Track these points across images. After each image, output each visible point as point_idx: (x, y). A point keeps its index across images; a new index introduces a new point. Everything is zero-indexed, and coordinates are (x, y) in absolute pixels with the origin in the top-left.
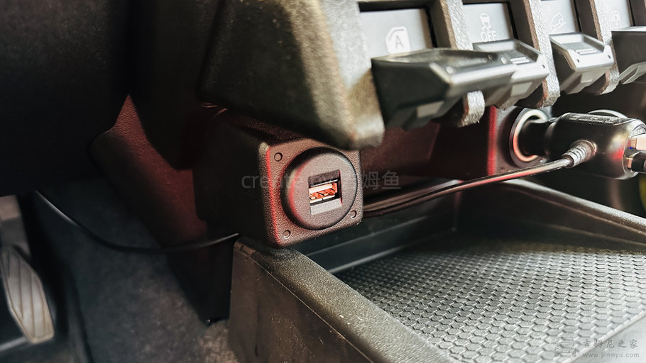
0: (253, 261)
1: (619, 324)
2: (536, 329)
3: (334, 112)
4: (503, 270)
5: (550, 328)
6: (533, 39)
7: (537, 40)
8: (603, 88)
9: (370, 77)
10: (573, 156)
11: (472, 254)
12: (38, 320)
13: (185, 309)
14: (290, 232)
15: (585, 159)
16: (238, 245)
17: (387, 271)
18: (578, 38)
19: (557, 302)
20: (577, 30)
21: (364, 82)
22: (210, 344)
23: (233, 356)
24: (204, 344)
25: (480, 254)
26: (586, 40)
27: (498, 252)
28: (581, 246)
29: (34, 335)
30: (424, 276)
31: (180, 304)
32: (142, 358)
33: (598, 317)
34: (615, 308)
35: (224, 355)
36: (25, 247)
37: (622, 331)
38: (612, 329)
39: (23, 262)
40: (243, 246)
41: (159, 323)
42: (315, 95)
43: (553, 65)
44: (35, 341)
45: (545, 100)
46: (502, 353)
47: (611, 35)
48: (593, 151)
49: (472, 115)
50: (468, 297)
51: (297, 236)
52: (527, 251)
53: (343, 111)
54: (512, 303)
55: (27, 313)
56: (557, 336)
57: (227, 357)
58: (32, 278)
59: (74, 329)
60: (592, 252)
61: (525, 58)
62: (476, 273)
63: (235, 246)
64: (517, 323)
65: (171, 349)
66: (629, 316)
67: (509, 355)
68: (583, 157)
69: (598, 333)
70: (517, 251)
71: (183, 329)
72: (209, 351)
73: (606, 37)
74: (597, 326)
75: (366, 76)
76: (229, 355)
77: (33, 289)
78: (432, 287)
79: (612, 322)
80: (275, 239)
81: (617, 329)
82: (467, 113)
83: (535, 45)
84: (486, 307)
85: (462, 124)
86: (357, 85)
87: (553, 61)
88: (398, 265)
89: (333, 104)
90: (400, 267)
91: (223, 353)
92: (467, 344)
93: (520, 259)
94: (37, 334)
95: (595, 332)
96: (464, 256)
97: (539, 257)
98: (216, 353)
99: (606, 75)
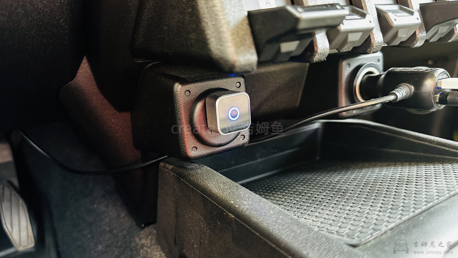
0: (172, 173)
1: (430, 202)
2: (372, 209)
3: (221, 45)
4: (351, 178)
5: (382, 208)
6: (363, 5)
7: (366, 5)
8: (415, 42)
9: (247, 22)
10: (397, 93)
11: (329, 171)
12: (24, 234)
13: (127, 219)
14: (197, 148)
15: (406, 96)
16: (162, 164)
17: (269, 184)
18: (396, 7)
19: (388, 193)
20: (395, 2)
21: (242, 25)
22: (144, 241)
23: (159, 248)
24: (139, 241)
25: (335, 171)
26: (401, 9)
27: (348, 169)
28: (406, 162)
29: (20, 245)
30: (294, 185)
31: (123, 215)
32: (96, 254)
33: (416, 199)
34: (428, 194)
35: (153, 249)
36: (15, 181)
37: (433, 206)
38: (426, 205)
39: (14, 192)
40: (165, 165)
41: (108, 229)
42: (208, 34)
43: (378, 23)
44: (21, 249)
45: (373, 47)
46: (346, 223)
47: (419, 6)
48: (411, 91)
49: (321, 54)
50: (325, 194)
51: (202, 151)
52: (369, 167)
53: (227, 44)
54: (356, 196)
55: (16, 229)
56: (386, 211)
57: (155, 249)
58: (20, 203)
59: (49, 240)
60: (414, 165)
61: (357, 16)
62: (331, 181)
63: (160, 165)
64: (359, 206)
65: (116, 247)
66: (438, 197)
67: (352, 224)
68: (404, 94)
69: (415, 208)
70: (362, 168)
71: (125, 232)
72: (143, 245)
73: (416, 7)
74: (415, 204)
75: (243, 20)
76: (157, 248)
77: (20, 212)
78: (300, 191)
79: (426, 201)
80: (186, 153)
81: (429, 205)
82: (317, 52)
83: (364, 9)
84: (337, 199)
85: (314, 60)
86: (237, 26)
87: (377, 20)
88: (276, 180)
89: (220, 39)
90: (278, 181)
91: (153, 247)
92: (322, 220)
93: (363, 172)
94: (22, 245)
95: (414, 207)
96: (324, 172)
97: (377, 170)
98: (148, 247)
99: (417, 33)
